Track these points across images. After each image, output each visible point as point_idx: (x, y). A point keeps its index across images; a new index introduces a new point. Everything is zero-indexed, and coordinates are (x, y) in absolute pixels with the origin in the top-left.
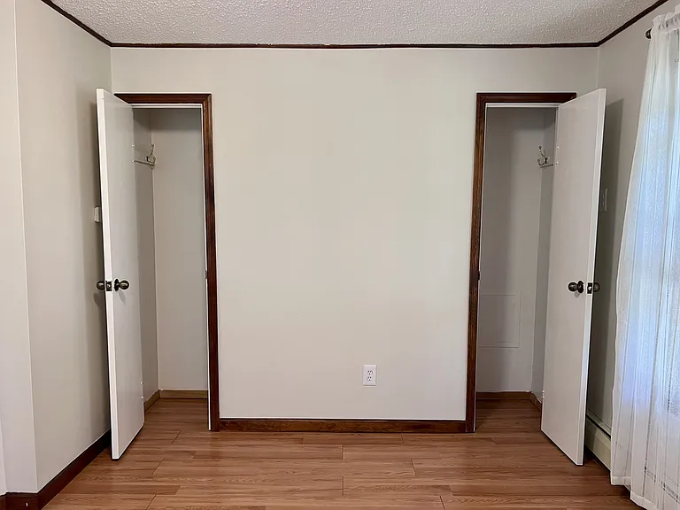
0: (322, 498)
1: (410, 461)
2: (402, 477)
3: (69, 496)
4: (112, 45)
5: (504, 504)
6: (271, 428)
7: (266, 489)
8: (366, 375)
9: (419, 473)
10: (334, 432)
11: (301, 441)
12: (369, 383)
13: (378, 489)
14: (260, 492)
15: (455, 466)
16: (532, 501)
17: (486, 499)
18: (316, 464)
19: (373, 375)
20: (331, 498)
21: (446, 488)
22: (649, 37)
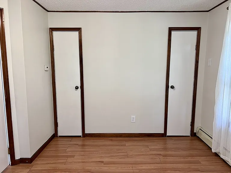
0: (121, 158)
1: (147, 146)
2: (146, 151)
3: (40, 158)
4: (48, 11)
5: (179, 159)
6: (102, 136)
7: (103, 155)
8: (132, 119)
9: (151, 150)
10: (122, 137)
11: (112, 140)
12: (133, 121)
13: (139, 155)
14: (101, 157)
15: (162, 148)
16: (188, 158)
17: (173, 158)
18: (117, 147)
19: (134, 119)
20: (124, 158)
21: (160, 155)
22: (228, 9)
